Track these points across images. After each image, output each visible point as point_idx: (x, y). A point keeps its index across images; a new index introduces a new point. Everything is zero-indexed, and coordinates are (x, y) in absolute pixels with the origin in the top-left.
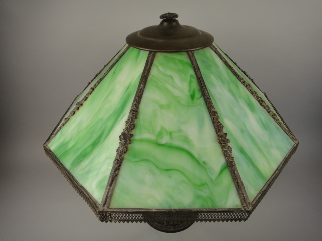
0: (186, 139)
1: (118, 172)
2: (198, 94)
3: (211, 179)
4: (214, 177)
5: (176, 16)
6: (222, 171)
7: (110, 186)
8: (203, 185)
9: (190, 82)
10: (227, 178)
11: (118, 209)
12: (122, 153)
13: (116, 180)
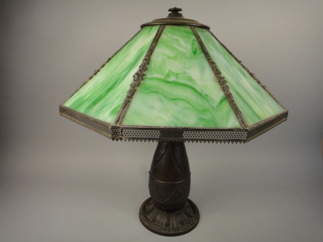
0: (190, 79)
1: (131, 100)
2: (199, 51)
3: (213, 107)
4: (215, 106)
5: (181, 10)
6: (221, 102)
7: (124, 108)
8: (205, 110)
9: (193, 44)
10: (226, 106)
11: (130, 126)
12: (135, 86)
13: (129, 105)
